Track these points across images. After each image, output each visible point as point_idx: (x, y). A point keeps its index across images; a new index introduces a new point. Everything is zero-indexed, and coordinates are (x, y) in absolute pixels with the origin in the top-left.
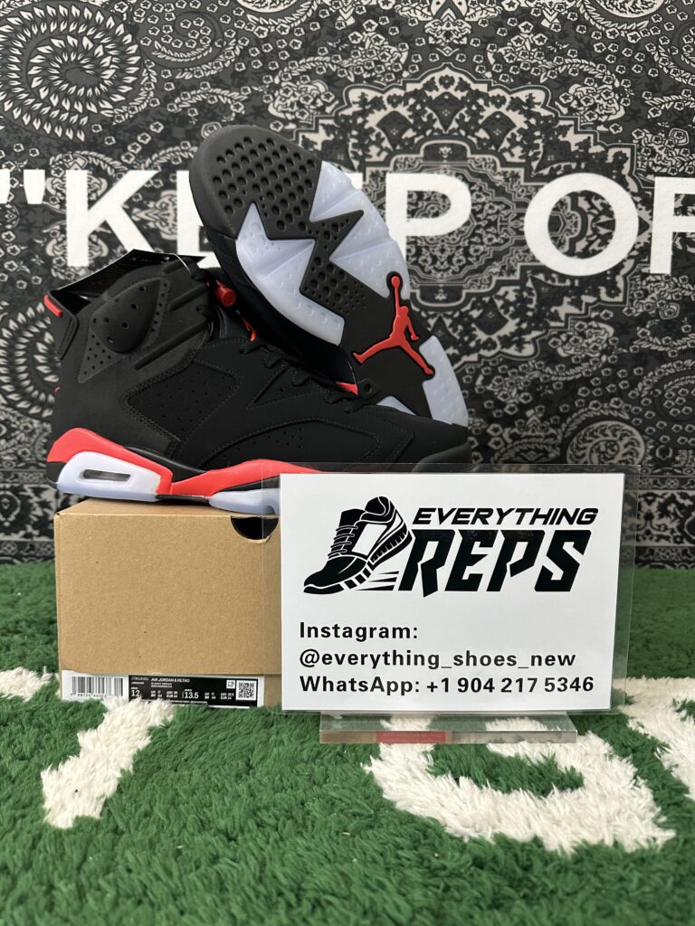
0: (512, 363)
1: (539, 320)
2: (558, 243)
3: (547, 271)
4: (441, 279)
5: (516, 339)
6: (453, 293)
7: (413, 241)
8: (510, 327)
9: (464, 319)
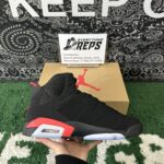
0: (134, 40)
1: (143, 30)
2: (153, 9)
3: (148, 17)
4: (117, 19)
5: (136, 35)
6: (120, 22)
7: (110, 8)
8: (135, 31)
9: (123, 29)
